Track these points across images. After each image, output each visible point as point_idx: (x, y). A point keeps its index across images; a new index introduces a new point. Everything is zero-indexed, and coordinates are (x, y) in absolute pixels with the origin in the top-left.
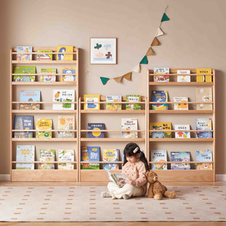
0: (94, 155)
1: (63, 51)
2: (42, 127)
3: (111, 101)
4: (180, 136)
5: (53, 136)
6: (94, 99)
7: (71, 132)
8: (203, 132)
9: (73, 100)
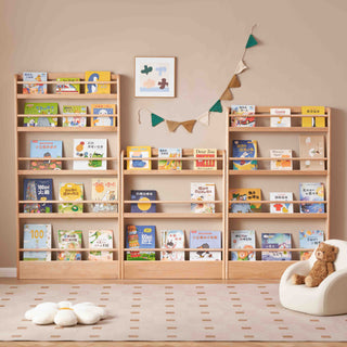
0: (147, 239)
1: (95, 78)
2: (67, 197)
3: (166, 157)
4: (278, 209)
5: (85, 209)
6: (143, 153)
7: (112, 204)
8: (310, 204)
9: (105, 156)
